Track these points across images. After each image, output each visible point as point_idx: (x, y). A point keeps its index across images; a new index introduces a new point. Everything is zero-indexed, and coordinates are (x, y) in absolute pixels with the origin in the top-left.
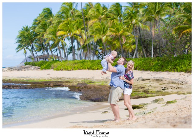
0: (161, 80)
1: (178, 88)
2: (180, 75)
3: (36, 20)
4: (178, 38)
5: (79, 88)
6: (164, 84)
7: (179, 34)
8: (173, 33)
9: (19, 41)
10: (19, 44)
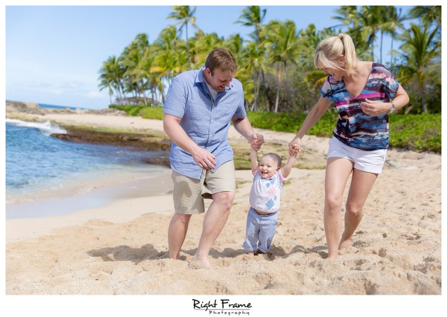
0: (280, 145)
1: (302, 159)
2: (309, 139)
3: (126, 48)
4: (311, 87)
5: (164, 147)
6: (284, 150)
7: (314, 83)
8: (306, 80)
9: (103, 76)
10: (104, 79)
